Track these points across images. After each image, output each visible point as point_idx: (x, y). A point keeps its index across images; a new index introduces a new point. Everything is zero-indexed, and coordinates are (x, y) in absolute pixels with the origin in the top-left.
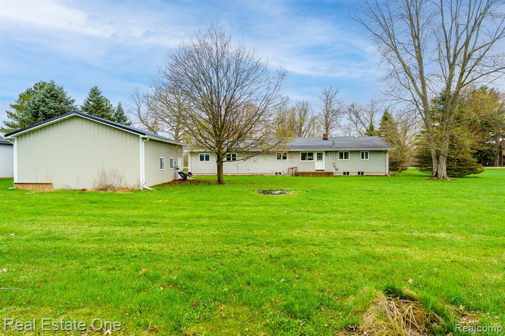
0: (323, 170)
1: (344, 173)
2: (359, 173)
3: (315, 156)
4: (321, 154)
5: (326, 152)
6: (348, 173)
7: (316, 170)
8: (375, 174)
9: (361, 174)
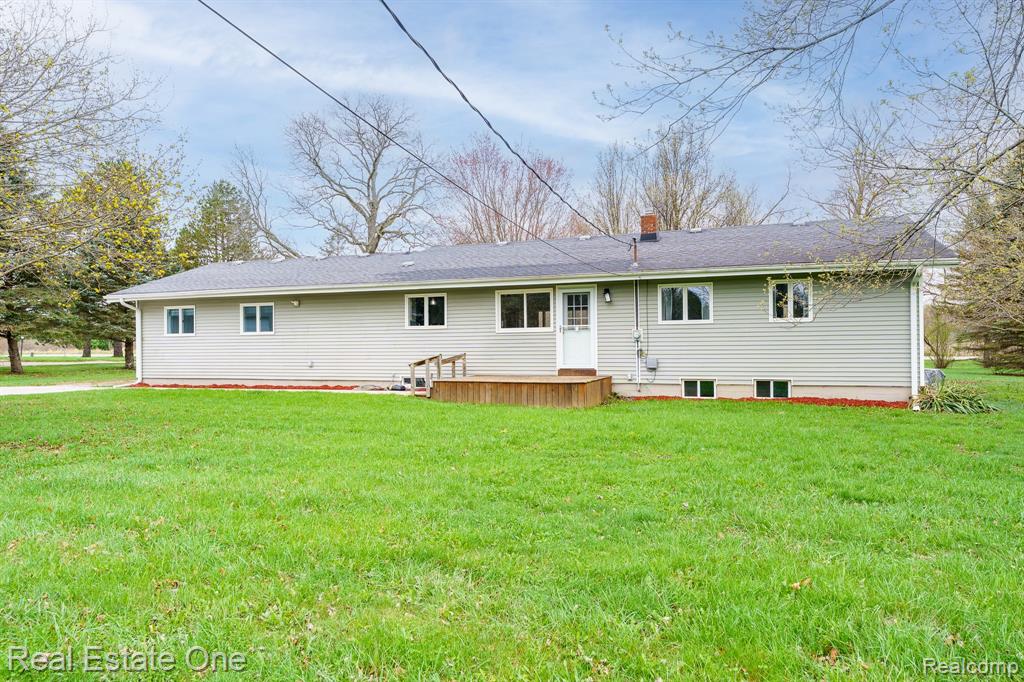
0: (592, 372)
1: (690, 386)
2: (763, 387)
3: (558, 309)
4: (585, 298)
5: (606, 288)
6: (708, 388)
7: (563, 372)
8: (851, 395)
9: (773, 390)
